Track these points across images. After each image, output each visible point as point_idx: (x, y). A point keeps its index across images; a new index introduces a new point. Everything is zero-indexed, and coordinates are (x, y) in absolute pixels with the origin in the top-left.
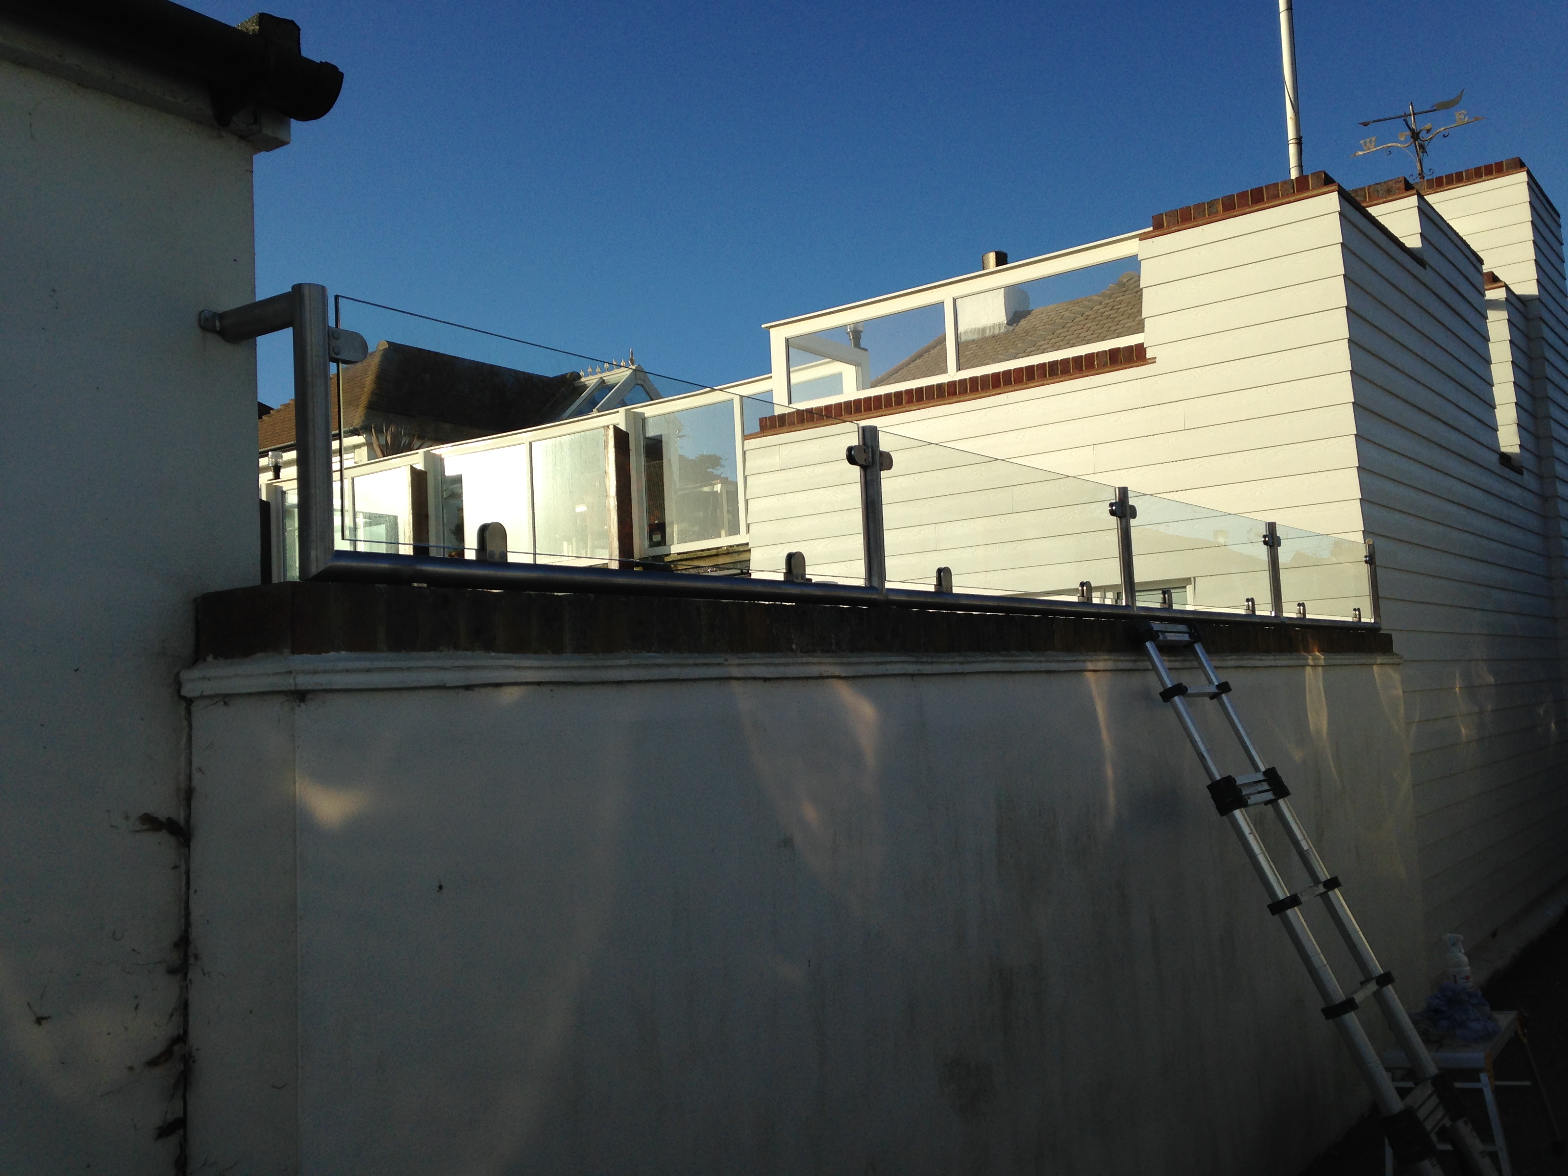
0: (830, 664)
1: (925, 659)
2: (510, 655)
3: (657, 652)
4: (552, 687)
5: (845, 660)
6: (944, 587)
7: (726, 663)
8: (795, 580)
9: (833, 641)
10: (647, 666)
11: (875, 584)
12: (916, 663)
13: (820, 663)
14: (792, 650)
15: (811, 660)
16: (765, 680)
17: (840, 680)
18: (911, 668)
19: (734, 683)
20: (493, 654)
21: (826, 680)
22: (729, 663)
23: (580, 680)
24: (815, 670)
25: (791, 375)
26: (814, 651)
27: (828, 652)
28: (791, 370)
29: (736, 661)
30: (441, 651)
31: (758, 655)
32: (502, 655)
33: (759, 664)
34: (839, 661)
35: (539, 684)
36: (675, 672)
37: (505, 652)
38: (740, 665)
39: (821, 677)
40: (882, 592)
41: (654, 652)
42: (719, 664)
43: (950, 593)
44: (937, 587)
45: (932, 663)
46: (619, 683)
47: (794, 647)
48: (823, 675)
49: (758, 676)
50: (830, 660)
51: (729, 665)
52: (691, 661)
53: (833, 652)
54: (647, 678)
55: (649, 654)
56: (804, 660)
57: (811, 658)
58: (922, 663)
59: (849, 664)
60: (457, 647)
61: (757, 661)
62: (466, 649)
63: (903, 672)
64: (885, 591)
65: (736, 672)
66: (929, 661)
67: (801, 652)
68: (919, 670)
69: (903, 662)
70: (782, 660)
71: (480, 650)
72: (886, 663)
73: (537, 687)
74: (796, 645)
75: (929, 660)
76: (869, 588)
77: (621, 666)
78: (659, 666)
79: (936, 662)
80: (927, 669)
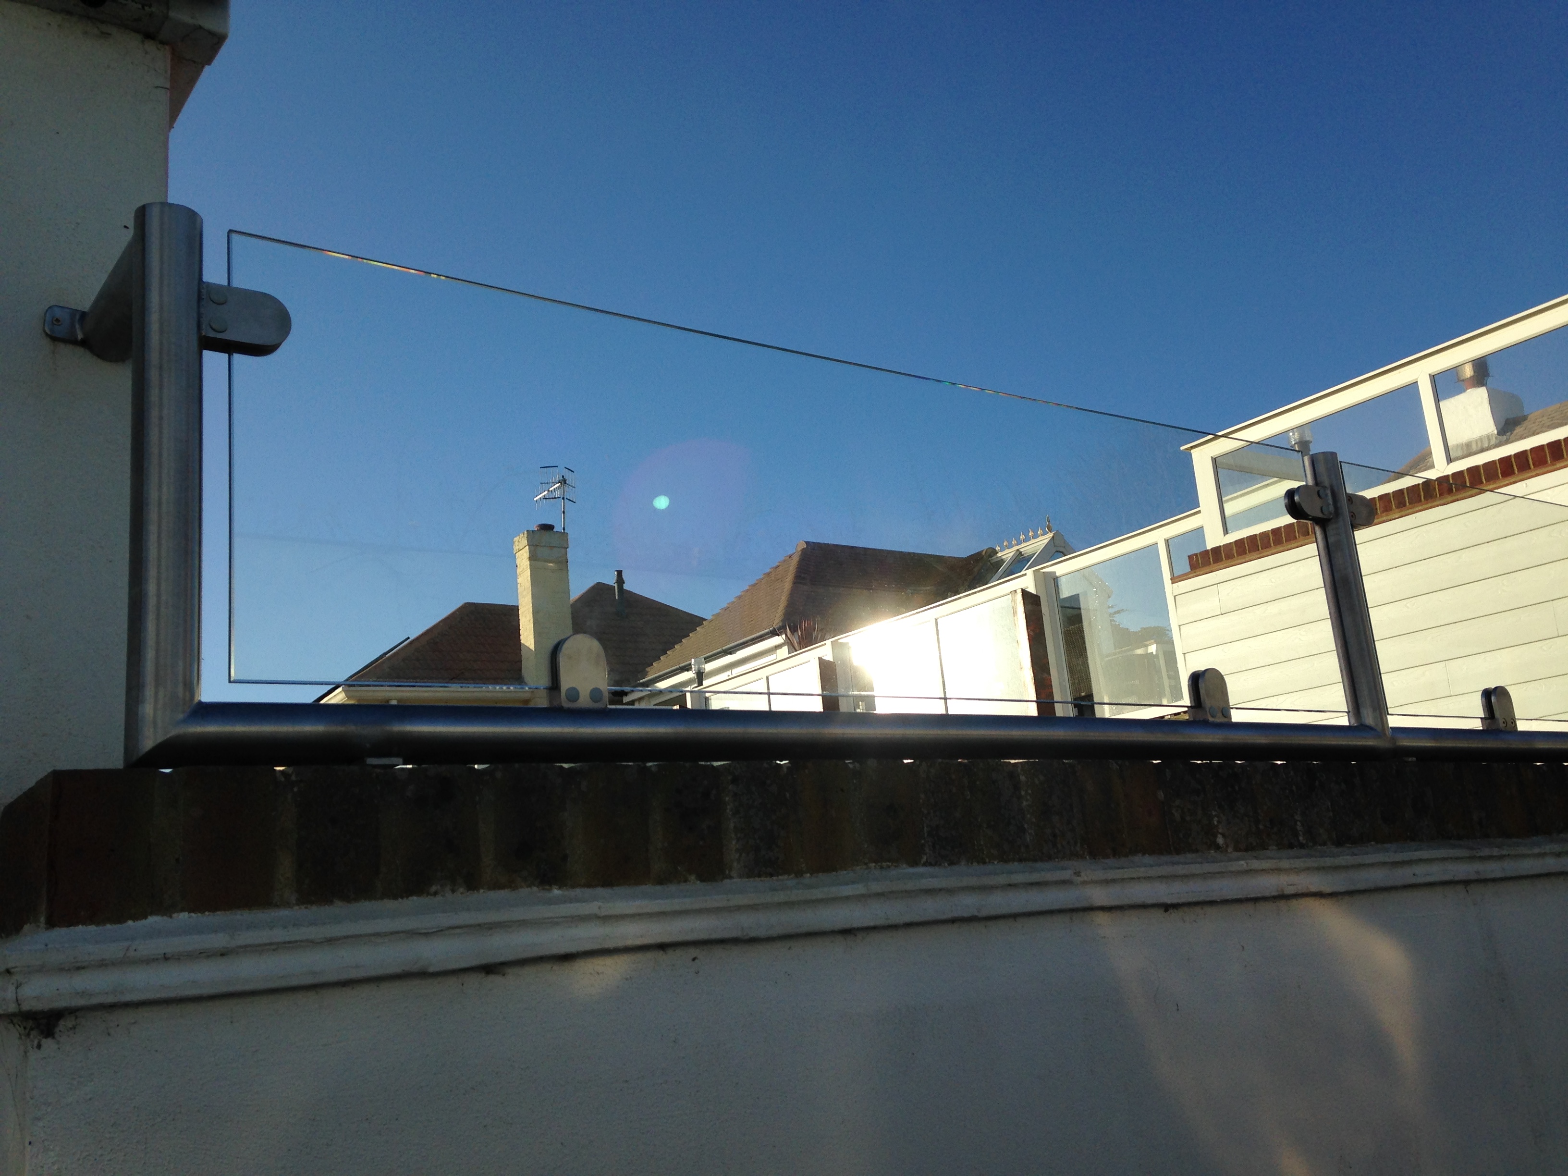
0: (1298, 871)
1: (1486, 852)
2: (600, 891)
3: (931, 865)
4: (693, 952)
5: (1329, 861)
6: (1501, 721)
7: (1079, 879)
8: (1211, 719)
9: (1299, 827)
10: (909, 894)
11: (1369, 719)
12: (1472, 858)
13: (1278, 870)
14: (1218, 848)
15: (1255, 864)
16: (1167, 907)
17: (1323, 901)
18: (1463, 870)
19: (1101, 918)
20: (556, 892)
21: (1294, 903)
22: (1086, 878)
23: (753, 934)
24: (1269, 883)
25: (1225, 506)
26: (1264, 847)
27: (1291, 846)
28: (1224, 499)
29: (1100, 875)
30: (435, 894)
31: (1148, 859)
32: (578, 891)
33: (1148, 878)
34: (1316, 865)
35: (662, 947)
36: (968, 904)
37: (589, 885)
38: (1107, 882)
39: (1283, 896)
40: (1385, 734)
41: (925, 865)
42: (1064, 882)
43: (1514, 730)
44: (1488, 721)
45: (1501, 858)
46: (847, 932)
47: (1220, 840)
48: (1285, 893)
49: (1150, 901)
50: (1298, 863)
51: (1084, 883)
52: (1002, 879)
53: (1302, 846)
54: (907, 919)
55: (911, 870)
56: (1242, 864)
57: (1255, 861)
58: (1482, 859)
59: (1336, 868)
60: (472, 883)
61: (1142, 872)
62: (496, 886)
63: (1447, 878)
64: (1389, 733)
65: (1099, 896)
66: (1495, 854)
67: (1237, 849)
68: (1477, 872)
69: (1443, 859)
70: (1195, 869)
71: (529, 886)
72: (1410, 863)
73: (660, 955)
74: (1223, 835)
75: (1495, 852)
76: (1357, 728)
77: (847, 898)
78: (930, 892)
79: (1509, 855)
80: (1493, 869)
